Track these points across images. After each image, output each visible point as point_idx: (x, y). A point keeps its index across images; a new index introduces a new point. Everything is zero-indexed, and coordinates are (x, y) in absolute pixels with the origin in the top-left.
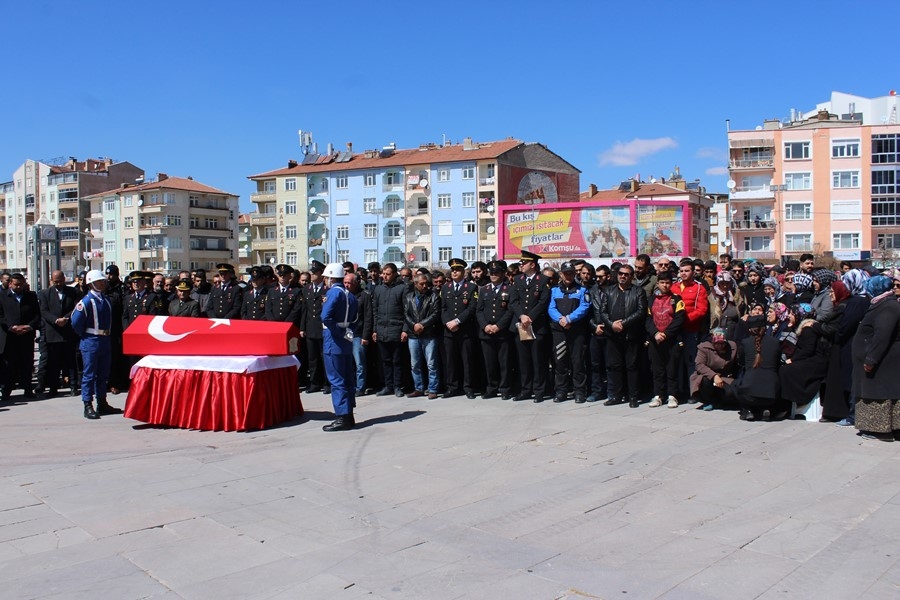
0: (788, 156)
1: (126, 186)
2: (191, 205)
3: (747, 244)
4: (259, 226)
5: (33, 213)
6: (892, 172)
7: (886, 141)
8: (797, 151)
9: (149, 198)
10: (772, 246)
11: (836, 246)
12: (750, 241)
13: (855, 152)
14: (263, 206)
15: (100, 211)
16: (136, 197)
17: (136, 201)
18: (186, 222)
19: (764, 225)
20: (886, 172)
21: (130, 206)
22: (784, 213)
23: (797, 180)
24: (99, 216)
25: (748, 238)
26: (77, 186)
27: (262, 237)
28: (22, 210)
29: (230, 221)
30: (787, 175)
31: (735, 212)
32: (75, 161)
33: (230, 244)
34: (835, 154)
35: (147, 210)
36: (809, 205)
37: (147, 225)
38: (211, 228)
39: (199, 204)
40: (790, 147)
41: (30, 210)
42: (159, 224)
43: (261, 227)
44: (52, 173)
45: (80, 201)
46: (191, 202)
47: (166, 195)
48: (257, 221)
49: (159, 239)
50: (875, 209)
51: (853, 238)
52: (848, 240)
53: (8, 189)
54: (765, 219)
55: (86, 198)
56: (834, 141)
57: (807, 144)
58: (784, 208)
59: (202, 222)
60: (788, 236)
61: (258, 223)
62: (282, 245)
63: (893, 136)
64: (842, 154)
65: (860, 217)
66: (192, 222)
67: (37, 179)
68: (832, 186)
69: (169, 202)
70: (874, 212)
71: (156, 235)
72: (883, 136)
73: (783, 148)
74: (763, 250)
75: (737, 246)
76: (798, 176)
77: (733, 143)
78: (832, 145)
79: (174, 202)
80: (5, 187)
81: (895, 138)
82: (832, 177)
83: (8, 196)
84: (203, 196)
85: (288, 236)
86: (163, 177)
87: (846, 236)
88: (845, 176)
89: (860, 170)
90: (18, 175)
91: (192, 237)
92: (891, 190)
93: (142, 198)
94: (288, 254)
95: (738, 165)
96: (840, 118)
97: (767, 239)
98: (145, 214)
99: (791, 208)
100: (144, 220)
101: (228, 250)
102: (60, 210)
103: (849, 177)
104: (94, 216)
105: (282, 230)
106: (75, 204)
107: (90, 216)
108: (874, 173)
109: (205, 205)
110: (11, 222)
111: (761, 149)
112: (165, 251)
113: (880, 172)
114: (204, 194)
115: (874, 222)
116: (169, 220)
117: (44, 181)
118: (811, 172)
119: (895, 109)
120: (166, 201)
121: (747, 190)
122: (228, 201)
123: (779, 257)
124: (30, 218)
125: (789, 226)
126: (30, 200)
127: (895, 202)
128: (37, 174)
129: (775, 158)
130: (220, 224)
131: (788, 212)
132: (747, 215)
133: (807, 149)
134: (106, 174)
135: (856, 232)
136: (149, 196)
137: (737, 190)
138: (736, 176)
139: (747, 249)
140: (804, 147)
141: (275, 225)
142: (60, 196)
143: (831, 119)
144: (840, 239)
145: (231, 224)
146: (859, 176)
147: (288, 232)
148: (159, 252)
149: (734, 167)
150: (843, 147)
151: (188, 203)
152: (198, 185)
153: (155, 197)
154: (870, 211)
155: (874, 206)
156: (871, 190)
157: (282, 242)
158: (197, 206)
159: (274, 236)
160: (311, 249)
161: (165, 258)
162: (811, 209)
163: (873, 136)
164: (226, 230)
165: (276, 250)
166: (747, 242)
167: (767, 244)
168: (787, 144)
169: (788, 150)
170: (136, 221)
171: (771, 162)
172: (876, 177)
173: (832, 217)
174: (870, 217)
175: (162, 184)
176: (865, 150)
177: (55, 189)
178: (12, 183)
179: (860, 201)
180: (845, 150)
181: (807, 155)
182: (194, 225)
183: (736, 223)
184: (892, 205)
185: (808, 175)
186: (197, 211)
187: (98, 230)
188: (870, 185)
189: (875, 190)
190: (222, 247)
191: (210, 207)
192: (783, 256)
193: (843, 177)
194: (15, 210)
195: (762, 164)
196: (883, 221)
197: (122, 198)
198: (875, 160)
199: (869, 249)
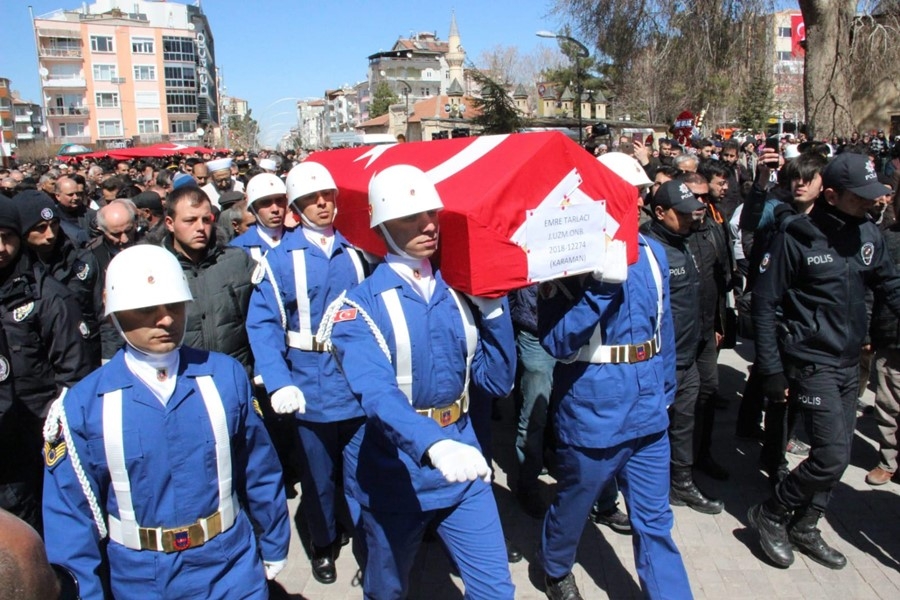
0: (94, 48)
3: (63, 130)
6: (179, 69)
7: (174, 43)
8: (102, 44)
10: (87, 132)
11: (142, 131)
12: (65, 127)
13: (151, 50)
19: (78, 112)
20: (175, 69)
22: (96, 101)
23: (104, 71)
25: (63, 124)
30: (96, 66)
31: (49, 99)
34: (135, 50)
36: (115, 94)
40: (96, 40)
50: (170, 100)
51: (154, 124)
52: (149, 126)
54: (78, 107)
56: (134, 38)
57: (110, 38)
58: (95, 97)
60: (101, 123)
63: (177, 38)
64: (140, 50)
65: (159, 106)
68: (134, 76)
70: (168, 103)
72: (171, 38)
73: (90, 41)
74: (79, 135)
75: (54, 132)
76: (104, 67)
77: (42, 31)
78: (132, 42)
81: (180, 41)
82: (134, 70)
87: (149, 122)
88: (144, 70)
89: (155, 65)
92: (180, 84)
95: (48, 53)
96: (128, 17)
97: (81, 125)
99: (101, 97)
103: (147, 71)
108: (166, 69)
111: (69, 40)
113: (171, 69)
115: (170, 110)
118: (116, 64)
119: (171, 14)
121: (58, 78)
123: (94, 142)
125: (101, 113)
127: (183, 94)
129: (83, 49)
131: (98, 99)
132: (60, 102)
133: (110, 44)
135: (156, 119)
137: (48, 78)
138: (47, 64)
139: (63, 134)
140: (108, 41)
143: (123, 17)
144: (144, 124)
146: (156, 71)
149: (44, 55)
150: (140, 45)
154: (165, 101)
155: (168, 97)
156: (164, 83)
162: (118, 97)
163: (164, 37)
166: (62, 128)
167: (82, 130)
168: (93, 37)
169: (93, 43)
171: (80, 53)
172: (169, 72)
173: (137, 106)
174: (166, 106)
176: (158, 48)
179: (157, 92)
180: (143, 47)
181: (111, 49)
183: (52, 110)
184: (181, 96)
185: (113, 67)
188: (164, 79)
189: (168, 83)
192: (98, 141)
193: (142, 71)
195: (71, 53)
196: (176, 110)
198: (166, 57)
199: (167, 133)
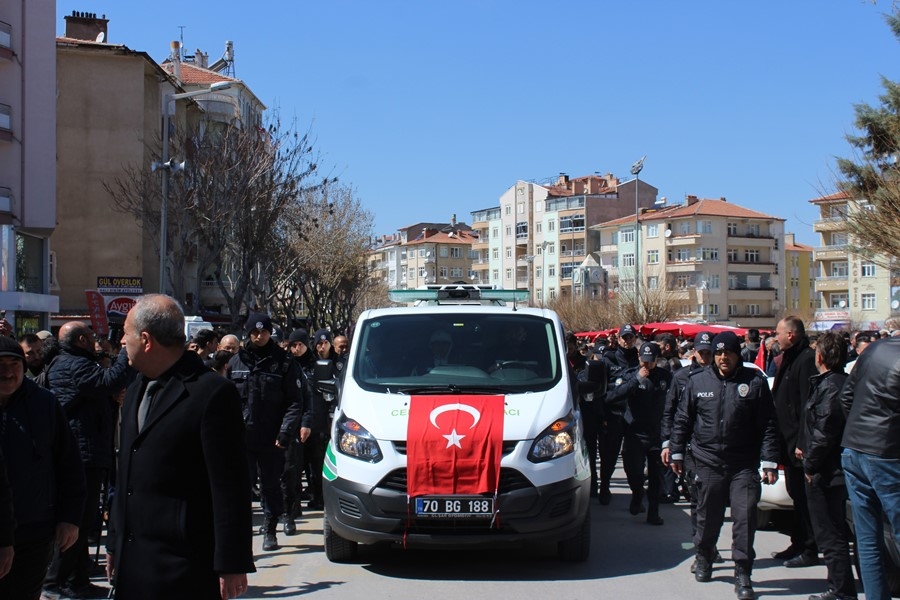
1: (644, 212)
2: (729, 235)
4: (824, 261)
5: (525, 245)
9: (678, 227)
14: (827, 235)
15: (614, 242)
16: (662, 226)
17: (661, 231)
18: (723, 256)
21: (656, 237)
24: (613, 248)
26: (583, 212)
27: (828, 274)
28: (512, 242)
29: (775, 253)
32: (567, 178)
33: (775, 282)
35: (677, 242)
37: (677, 260)
38: (752, 262)
39: (739, 232)
41: (521, 241)
42: (692, 259)
43: (827, 262)
44: (550, 196)
45: (588, 231)
46: (729, 229)
47: (700, 224)
48: (823, 255)
49: (693, 277)
53: (492, 215)
55: (596, 227)
59: (741, 256)
61: (824, 258)
62: (855, 285)
66: (730, 257)
67: (531, 204)
69: (705, 232)
71: (688, 273)
79: (710, 232)
80: (489, 213)
83: (493, 224)
84: (743, 221)
85: (864, 274)
86: (693, 200)
90: (507, 199)
91: (730, 273)
93: (669, 227)
94: (864, 296)
98: (673, 247)
100: (672, 254)
101: (773, 289)
102: (562, 242)
104: (605, 249)
105: (855, 266)
106: (581, 234)
107: (599, 249)
109: (745, 232)
110: (496, 256)
112: (700, 292)
114: (744, 220)
116: (704, 253)
117: (540, 205)
120: (700, 230)
122: (772, 226)
124: (522, 251)
126: (521, 229)
128: (531, 197)
130: (763, 257)
134: (615, 196)
136: (678, 225)
141: (846, 260)
142: (562, 225)
145: (775, 256)
147: (863, 269)
148: (693, 293)
151: (726, 232)
152: (734, 207)
153: (685, 225)
157: (856, 281)
158: (736, 235)
159: (844, 272)
160: (895, 289)
161: (700, 302)
164: (769, 263)
165: (847, 291)
170: (662, 255)
175: (695, 209)
177: (554, 216)
178: (498, 209)
182: (733, 259)
186: (736, 242)
187: (610, 266)
190: (765, 287)
191: (750, 236)
194: (500, 241)
197: (644, 227)
